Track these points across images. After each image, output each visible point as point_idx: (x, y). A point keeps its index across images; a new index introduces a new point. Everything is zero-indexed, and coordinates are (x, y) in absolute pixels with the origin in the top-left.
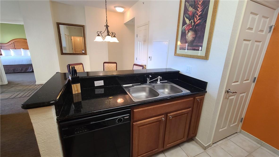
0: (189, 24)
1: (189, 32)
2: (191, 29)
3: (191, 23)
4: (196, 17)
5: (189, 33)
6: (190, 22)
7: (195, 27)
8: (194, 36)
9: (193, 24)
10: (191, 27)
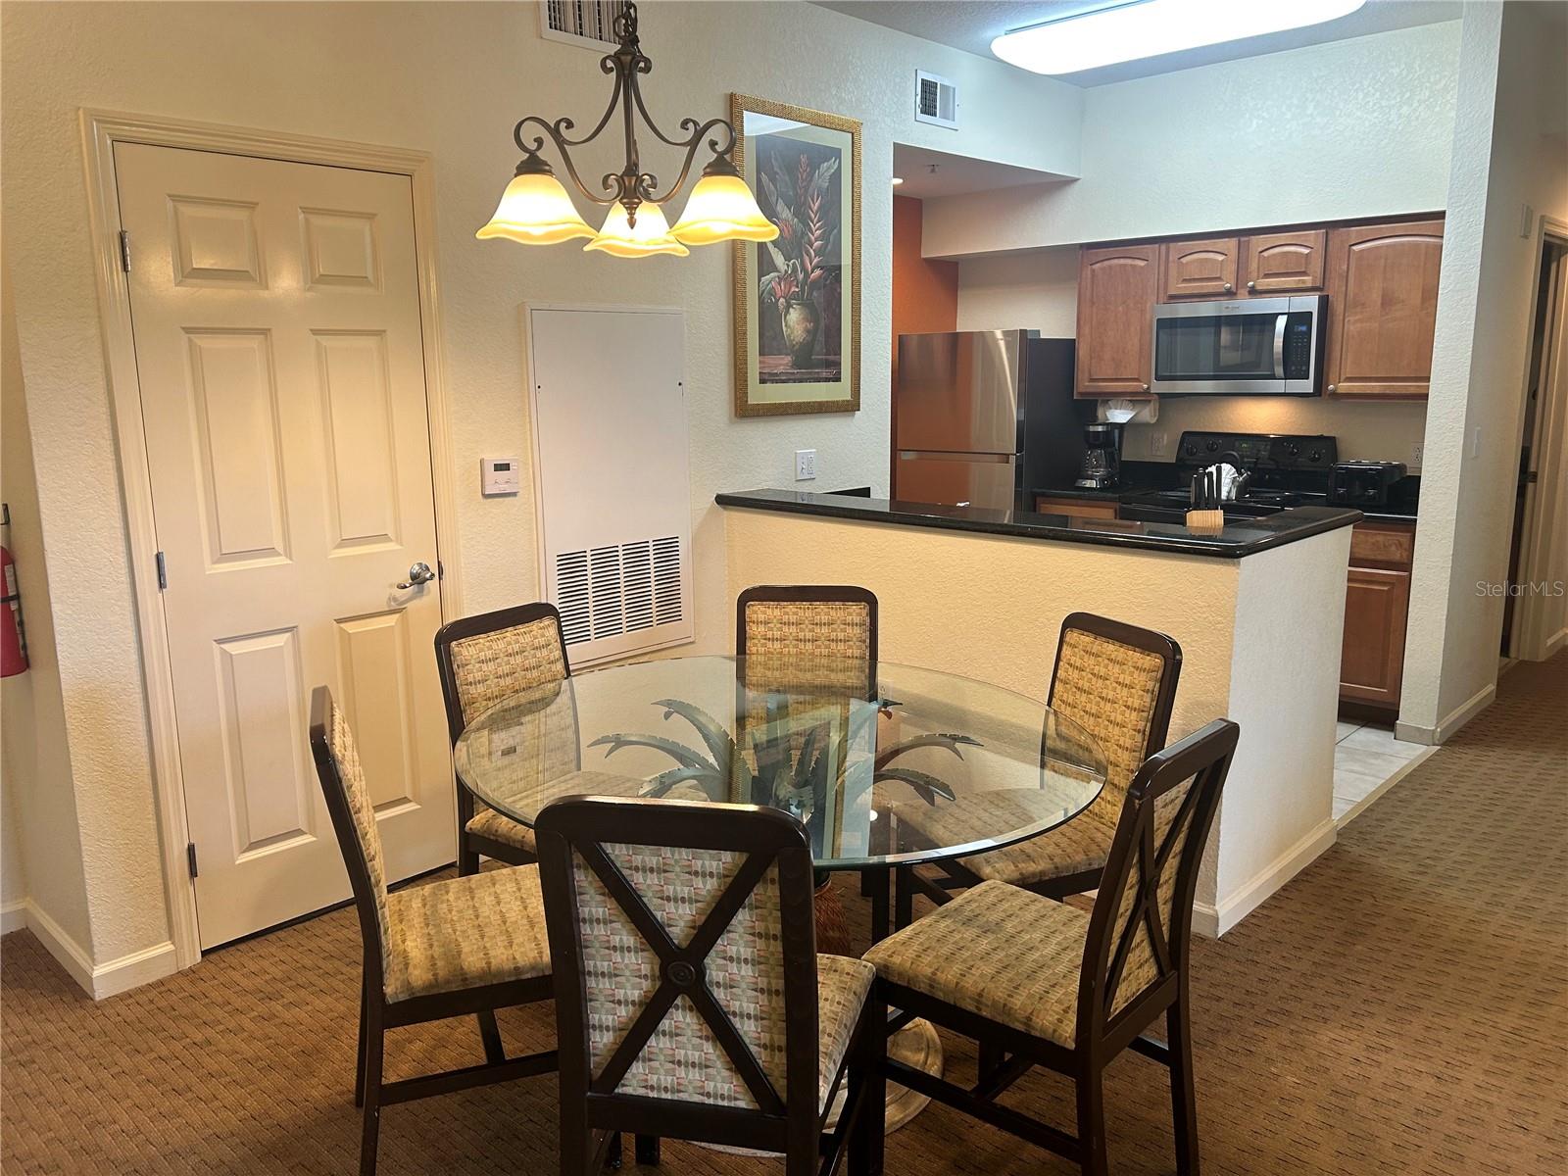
0: (786, 272)
1: (789, 306)
2: (795, 297)
3: (795, 270)
4: (809, 254)
5: (791, 310)
6: (788, 265)
7: (810, 293)
8: (810, 326)
9: (801, 276)
10: (797, 290)
